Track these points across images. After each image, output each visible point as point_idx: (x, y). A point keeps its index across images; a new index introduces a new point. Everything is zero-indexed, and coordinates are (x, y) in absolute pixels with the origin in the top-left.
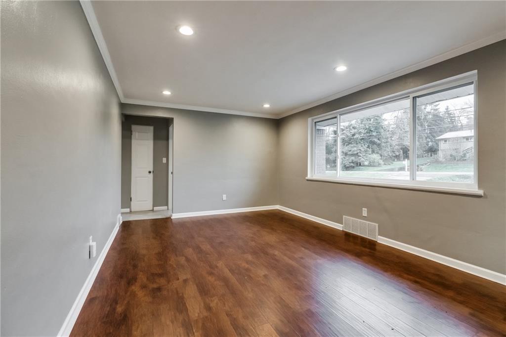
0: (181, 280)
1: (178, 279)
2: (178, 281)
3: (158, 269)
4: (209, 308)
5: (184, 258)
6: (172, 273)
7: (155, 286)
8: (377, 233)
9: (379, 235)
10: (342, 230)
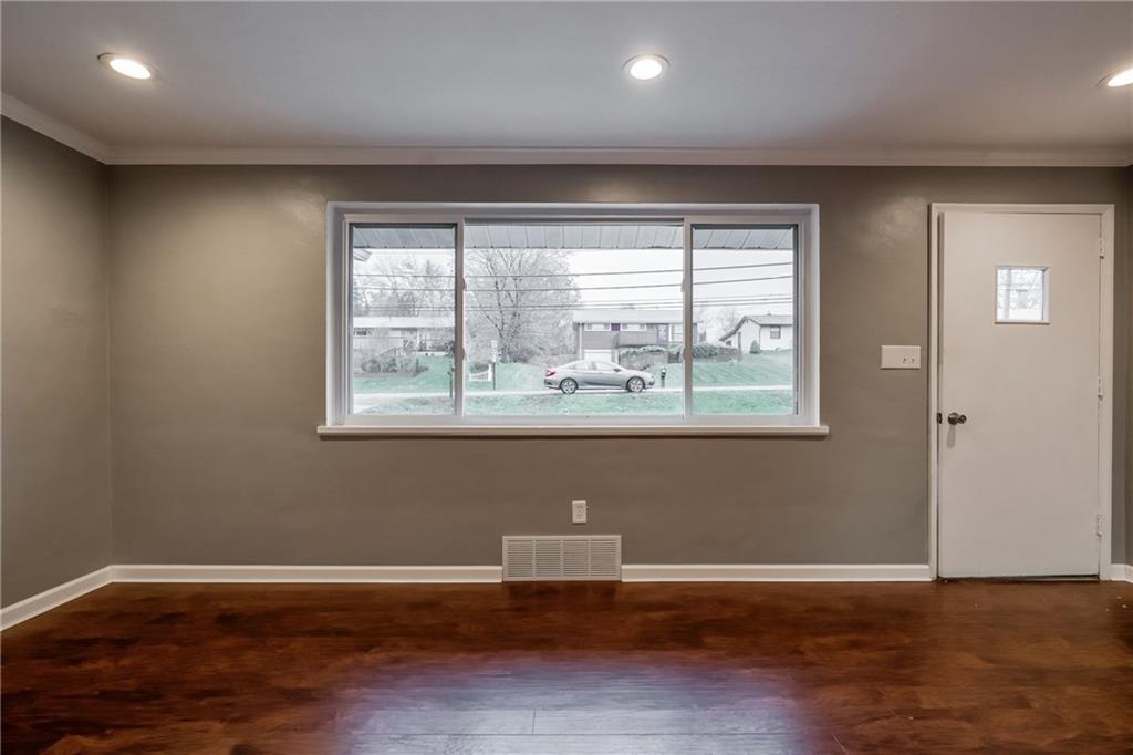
8: (619, 560)
9: (623, 563)
10: (499, 581)
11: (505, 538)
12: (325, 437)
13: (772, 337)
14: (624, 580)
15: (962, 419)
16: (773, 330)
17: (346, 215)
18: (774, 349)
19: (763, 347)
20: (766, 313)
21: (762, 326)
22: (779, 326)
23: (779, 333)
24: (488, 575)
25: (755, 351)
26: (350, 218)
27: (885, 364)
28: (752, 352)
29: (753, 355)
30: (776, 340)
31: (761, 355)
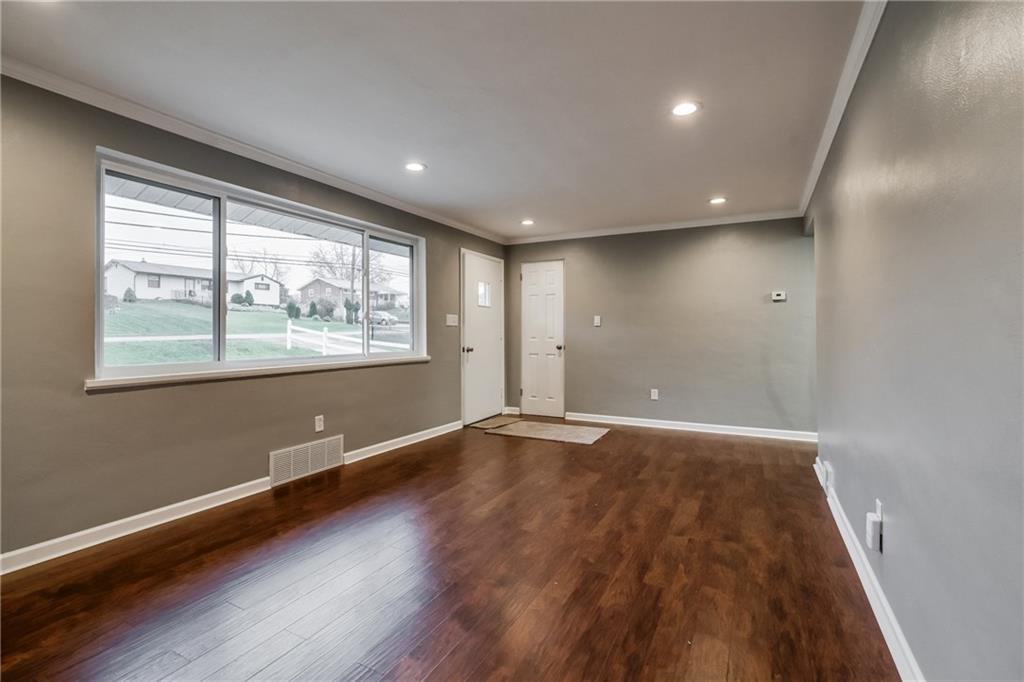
0: (685, 539)
1: (690, 540)
2: (692, 537)
3: (721, 574)
4: (676, 501)
5: (647, 579)
6: (696, 554)
7: (733, 545)
8: (342, 451)
9: (345, 452)
10: (270, 488)
11: (272, 454)
12: (92, 392)
13: (149, 286)
14: (346, 463)
15: (472, 350)
16: (152, 278)
17: (103, 161)
18: (153, 298)
19: (139, 295)
20: (140, 260)
21: (138, 273)
22: (159, 275)
23: (159, 282)
24: (261, 485)
25: (130, 297)
26: (106, 165)
27: (448, 324)
28: (125, 300)
29: (129, 304)
30: (157, 290)
31: (138, 304)
